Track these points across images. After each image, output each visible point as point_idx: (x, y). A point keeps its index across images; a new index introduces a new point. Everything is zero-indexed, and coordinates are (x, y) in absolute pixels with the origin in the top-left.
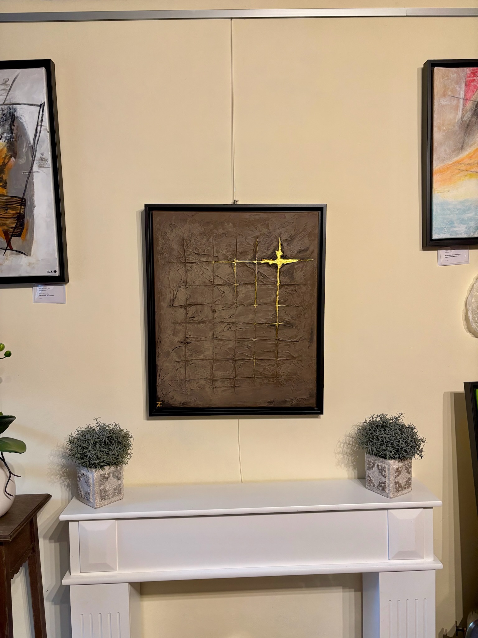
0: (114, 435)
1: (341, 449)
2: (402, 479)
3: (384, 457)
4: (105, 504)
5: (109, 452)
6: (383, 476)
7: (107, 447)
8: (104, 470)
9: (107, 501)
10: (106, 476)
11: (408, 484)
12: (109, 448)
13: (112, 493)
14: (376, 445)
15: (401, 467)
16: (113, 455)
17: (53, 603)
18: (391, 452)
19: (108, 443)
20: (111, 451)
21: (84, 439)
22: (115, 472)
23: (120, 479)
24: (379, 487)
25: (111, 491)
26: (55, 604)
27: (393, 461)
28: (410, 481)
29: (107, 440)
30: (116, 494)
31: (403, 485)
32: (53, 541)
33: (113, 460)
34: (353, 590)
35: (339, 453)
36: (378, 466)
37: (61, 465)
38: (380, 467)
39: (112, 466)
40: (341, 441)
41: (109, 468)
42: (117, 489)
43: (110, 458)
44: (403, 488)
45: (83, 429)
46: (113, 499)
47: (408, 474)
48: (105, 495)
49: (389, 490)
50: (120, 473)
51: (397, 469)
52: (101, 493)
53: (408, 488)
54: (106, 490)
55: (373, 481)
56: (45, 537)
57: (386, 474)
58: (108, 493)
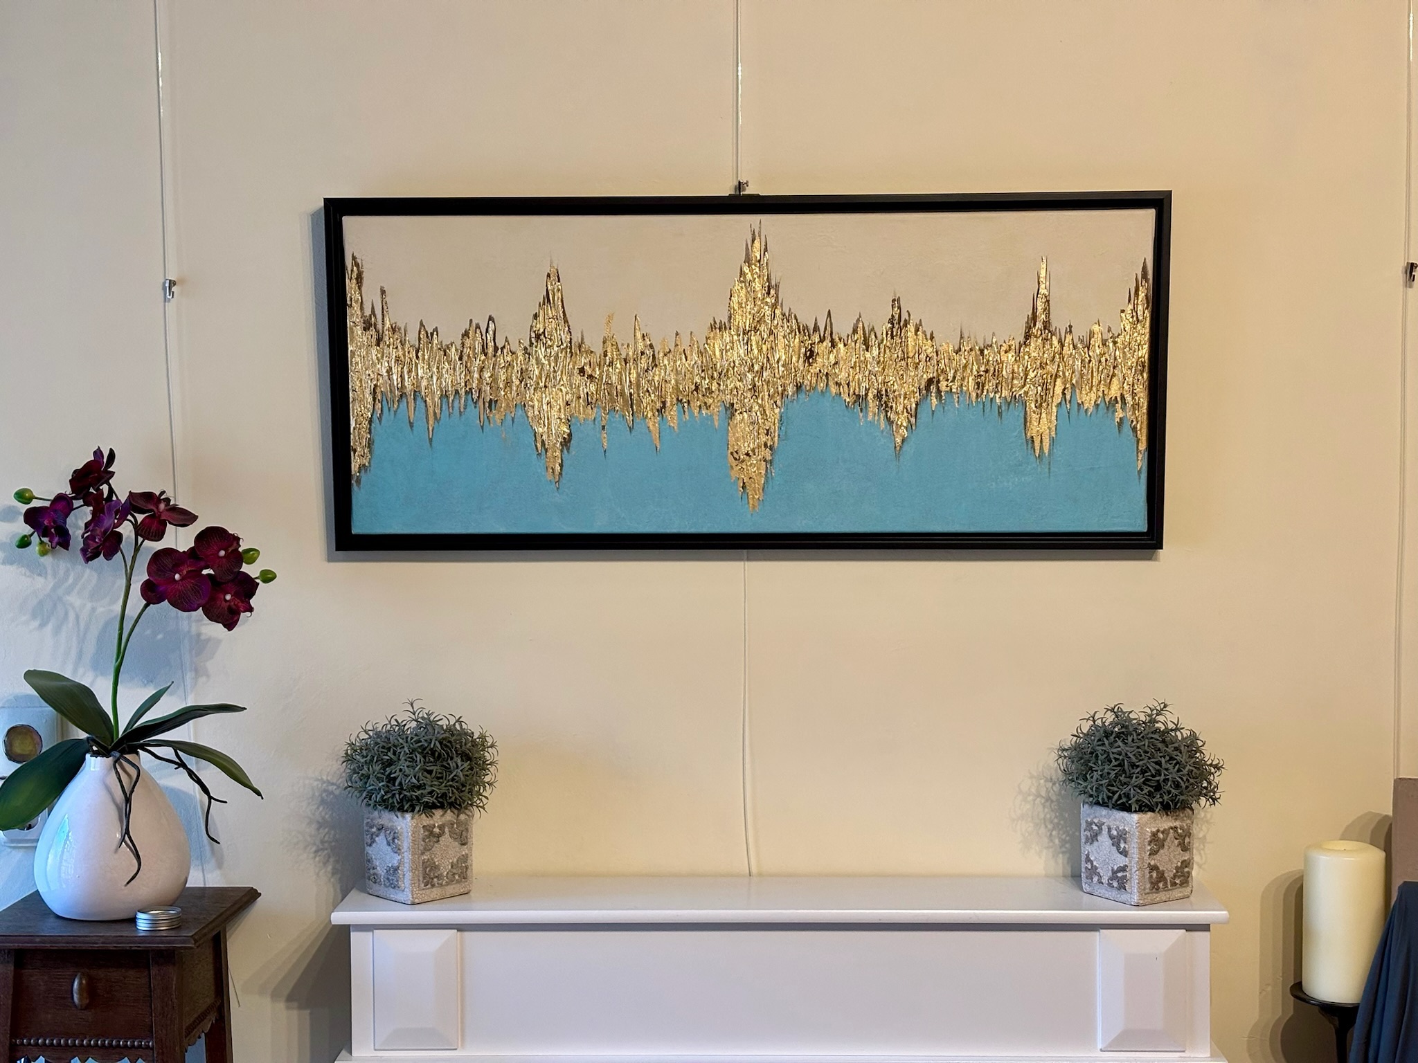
0: (455, 737)
2: (1169, 859)
3: (1124, 806)
4: (432, 897)
5: (444, 774)
6: (1121, 853)
7: (439, 764)
8: (431, 817)
9: (436, 892)
10: (437, 830)
11: (1183, 875)
12: (442, 766)
13: (448, 873)
15: (1163, 832)
18: (1141, 789)
20: (448, 773)
22: (455, 826)
23: (465, 845)
24: (1112, 883)
25: (445, 869)
27: (1147, 814)
28: (1186, 870)
29: (438, 747)
30: (457, 877)
31: (1168, 875)
33: (453, 793)
36: (1109, 829)
38: (1115, 833)
39: (449, 811)
41: (441, 814)
42: (460, 866)
44: (1169, 883)
46: (450, 890)
47: (1183, 851)
48: (432, 875)
50: (467, 830)
51: (1154, 835)
52: (425, 869)
54: (435, 863)
55: (1099, 870)
57: (1127, 847)
58: (439, 873)
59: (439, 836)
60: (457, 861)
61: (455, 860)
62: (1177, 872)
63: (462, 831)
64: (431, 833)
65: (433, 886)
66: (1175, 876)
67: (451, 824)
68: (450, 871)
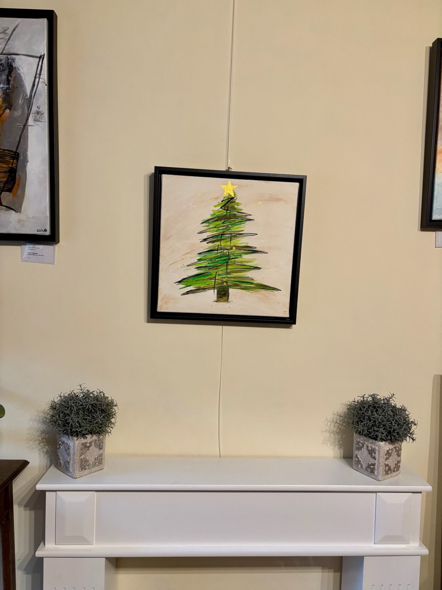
0: (99, 402)
1: (328, 427)
2: (391, 462)
3: (375, 438)
4: (85, 474)
5: (92, 420)
6: (373, 458)
7: (90, 415)
8: (86, 439)
9: (87, 471)
10: (88, 445)
11: (397, 467)
12: (92, 416)
13: (93, 463)
14: (368, 425)
15: (391, 450)
16: (96, 423)
17: (25, 572)
18: (383, 433)
19: (91, 410)
20: (94, 420)
21: (66, 405)
22: (97, 441)
23: (101, 449)
24: (367, 469)
25: (91, 460)
26: (27, 573)
27: (384, 442)
28: (399, 464)
29: (90, 407)
30: (97, 464)
31: (392, 468)
32: (28, 508)
33: (96, 428)
34: (332, 570)
35: (326, 431)
36: (368, 447)
37: (41, 431)
38: (370, 448)
39: (94, 435)
40: (329, 419)
41: (91, 436)
42: (99, 459)
43: (93, 426)
44: (392, 471)
45: (66, 395)
46: (94, 469)
47: (398, 457)
48: (85, 465)
49: (378, 473)
50: (103, 442)
51: (388, 451)
52: (82, 462)
53: (397, 470)
54: (87, 459)
55: (362, 462)
56: (19, 504)
57: (376, 456)
58: (89, 463)
59: (89, 447)
60: (98, 456)
61: (97, 456)
62: (396, 466)
63: (100, 443)
64: (86, 446)
65: (85, 469)
66: (395, 468)
67: (95, 441)
68: (94, 462)
